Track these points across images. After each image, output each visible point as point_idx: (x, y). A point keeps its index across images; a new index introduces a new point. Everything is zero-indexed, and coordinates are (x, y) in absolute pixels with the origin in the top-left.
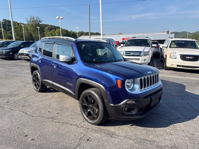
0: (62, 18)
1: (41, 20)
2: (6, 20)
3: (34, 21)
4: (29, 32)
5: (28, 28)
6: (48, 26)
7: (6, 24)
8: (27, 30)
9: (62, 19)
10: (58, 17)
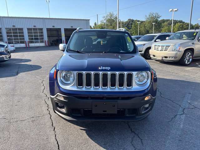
0: (176, 9)
1: (160, 16)
2: (130, 19)
3: (152, 18)
4: (146, 29)
5: (146, 25)
6: (168, 21)
7: (130, 23)
8: (145, 27)
9: (176, 11)
10: (171, 10)
